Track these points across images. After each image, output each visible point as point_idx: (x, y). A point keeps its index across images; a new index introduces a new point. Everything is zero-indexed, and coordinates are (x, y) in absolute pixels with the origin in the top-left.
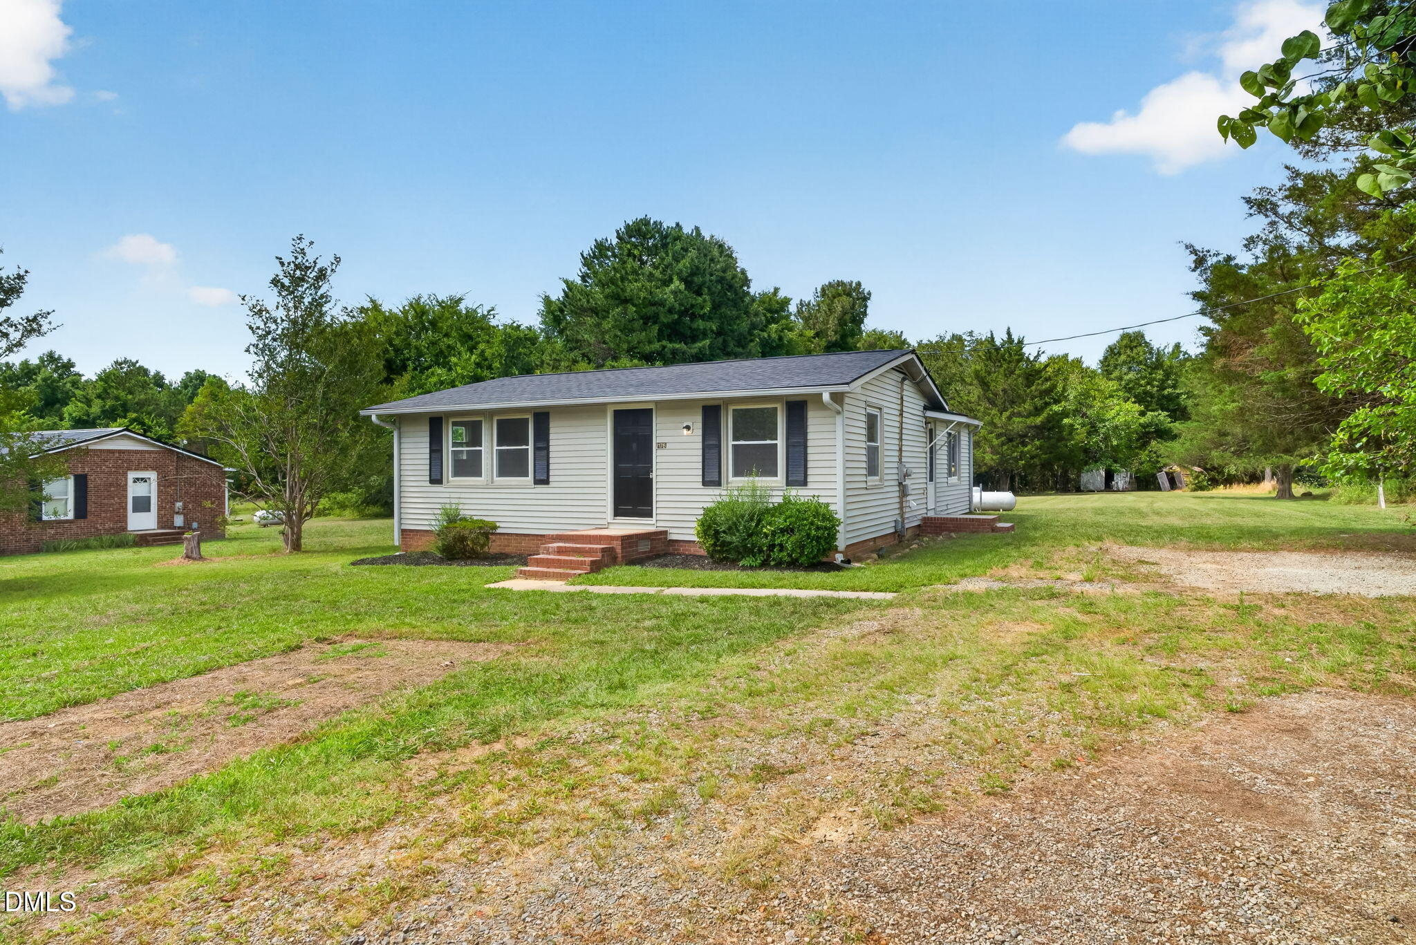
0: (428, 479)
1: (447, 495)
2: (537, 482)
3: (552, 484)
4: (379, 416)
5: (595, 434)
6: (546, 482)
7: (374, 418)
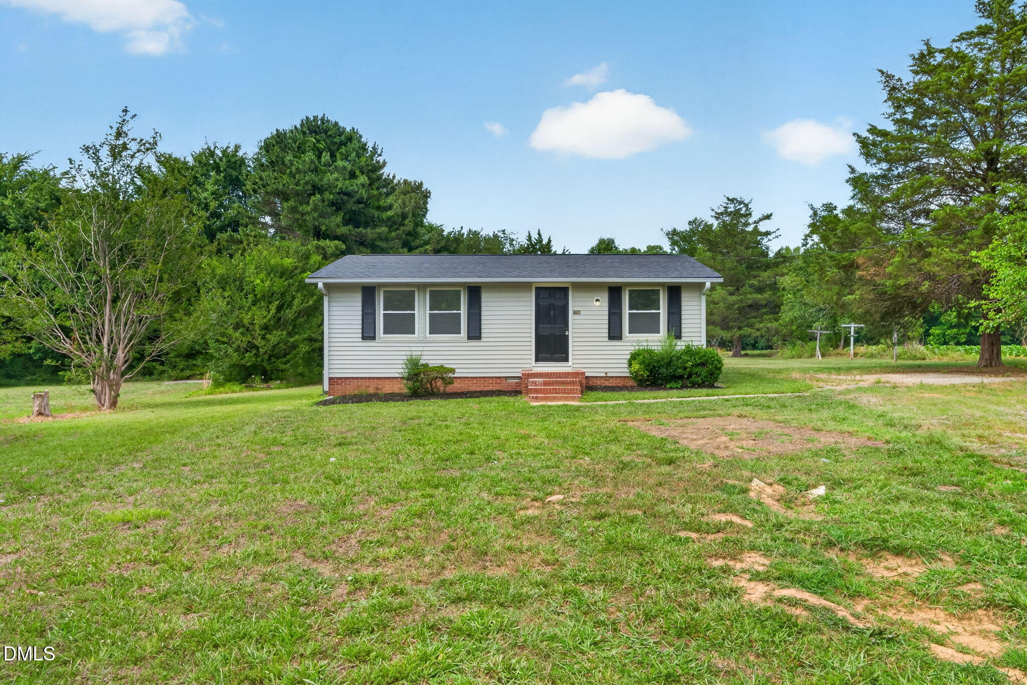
0: (360, 335)
1: (408, 349)
2: (470, 338)
3: (483, 340)
4: (325, 284)
5: (521, 304)
6: (479, 337)
7: (320, 285)
